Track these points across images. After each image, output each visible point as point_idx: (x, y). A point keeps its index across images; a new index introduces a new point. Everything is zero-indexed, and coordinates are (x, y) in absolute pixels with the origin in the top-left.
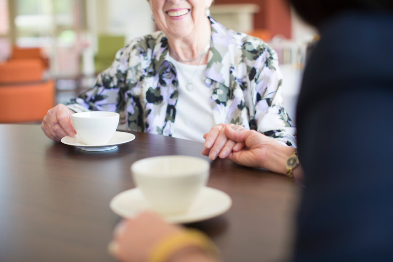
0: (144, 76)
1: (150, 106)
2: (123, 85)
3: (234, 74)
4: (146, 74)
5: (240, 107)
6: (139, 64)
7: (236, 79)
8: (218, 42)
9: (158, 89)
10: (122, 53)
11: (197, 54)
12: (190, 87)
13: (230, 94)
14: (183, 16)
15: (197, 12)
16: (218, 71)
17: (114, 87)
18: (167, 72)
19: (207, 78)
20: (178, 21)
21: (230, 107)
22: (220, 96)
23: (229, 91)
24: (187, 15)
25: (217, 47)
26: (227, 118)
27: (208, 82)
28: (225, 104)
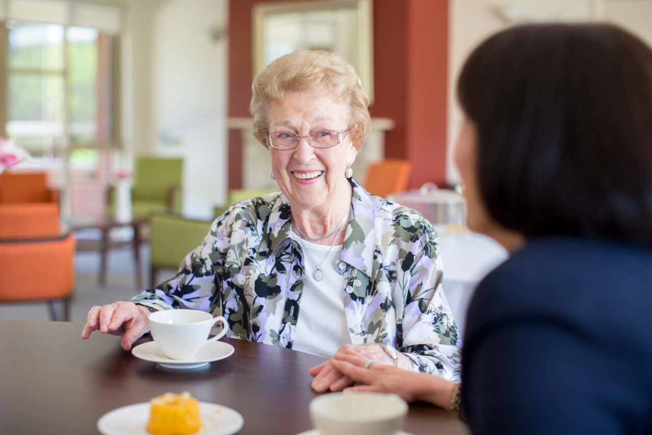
0: (252, 257)
1: (261, 301)
2: (220, 270)
3: (380, 260)
4: (255, 255)
5: (385, 307)
6: (246, 241)
7: (381, 266)
8: (362, 212)
9: (273, 276)
10: (220, 224)
11: (331, 229)
12: (319, 274)
13: (372, 287)
14: (314, 180)
15: (333, 176)
16: (358, 254)
17: (208, 274)
18: (288, 254)
19: (342, 261)
20: (308, 186)
21: (369, 305)
22: (357, 288)
23: (370, 283)
24: (320, 177)
25: (359, 220)
26: (364, 320)
27: (342, 267)
28: (362, 300)
